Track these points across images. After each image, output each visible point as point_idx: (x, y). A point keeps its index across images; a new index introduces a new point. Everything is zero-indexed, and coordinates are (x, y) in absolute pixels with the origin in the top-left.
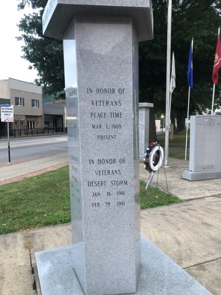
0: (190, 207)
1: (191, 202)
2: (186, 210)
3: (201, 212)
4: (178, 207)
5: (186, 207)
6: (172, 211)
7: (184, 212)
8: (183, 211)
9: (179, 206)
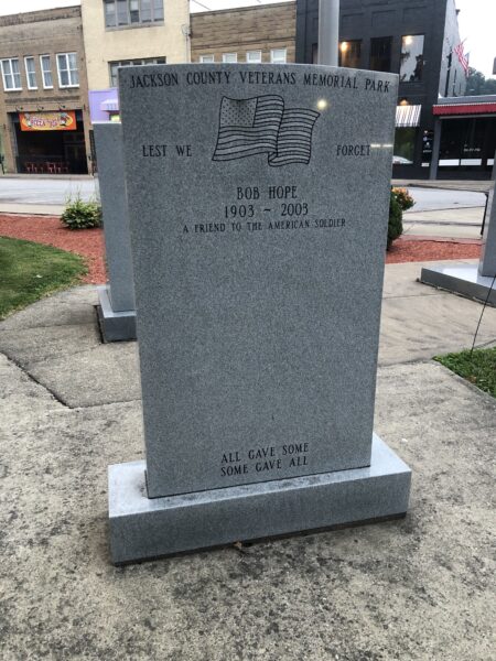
0: (417, 346)
1: (411, 356)
2: (428, 339)
3: (399, 336)
4: (444, 347)
5: (426, 346)
6: (457, 339)
7: (431, 337)
8: (435, 338)
9: (442, 350)
